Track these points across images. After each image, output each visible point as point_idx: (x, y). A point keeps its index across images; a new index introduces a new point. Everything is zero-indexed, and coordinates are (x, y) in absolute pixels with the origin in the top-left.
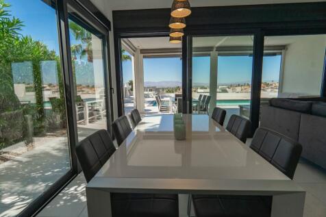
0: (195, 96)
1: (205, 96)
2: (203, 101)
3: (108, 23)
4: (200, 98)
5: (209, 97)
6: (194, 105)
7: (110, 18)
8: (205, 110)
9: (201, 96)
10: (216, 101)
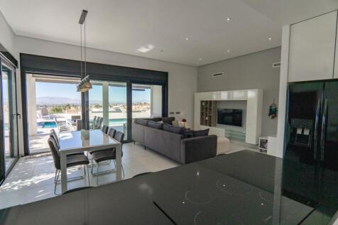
0: (91, 117)
1: (99, 118)
2: (98, 121)
3: (15, 62)
4: (95, 119)
5: (102, 119)
6: (91, 124)
7: (18, 59)
8: (99, 128)
9: (95, 117)
10: (108, 120)
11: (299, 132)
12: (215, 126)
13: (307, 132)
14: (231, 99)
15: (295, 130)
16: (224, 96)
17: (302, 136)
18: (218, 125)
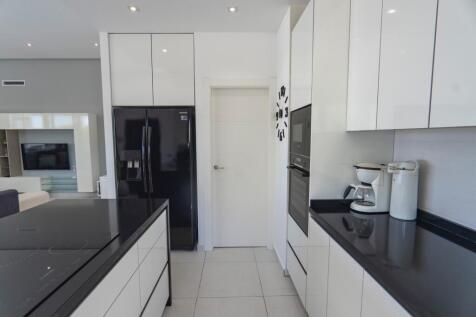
11: (130, 165)
12: (20, 174)
13: (137, 165)
14: (50, 127)
15: (125, 163)
16: (36, 122)
17: (134, 169)
18: (25, 172)
